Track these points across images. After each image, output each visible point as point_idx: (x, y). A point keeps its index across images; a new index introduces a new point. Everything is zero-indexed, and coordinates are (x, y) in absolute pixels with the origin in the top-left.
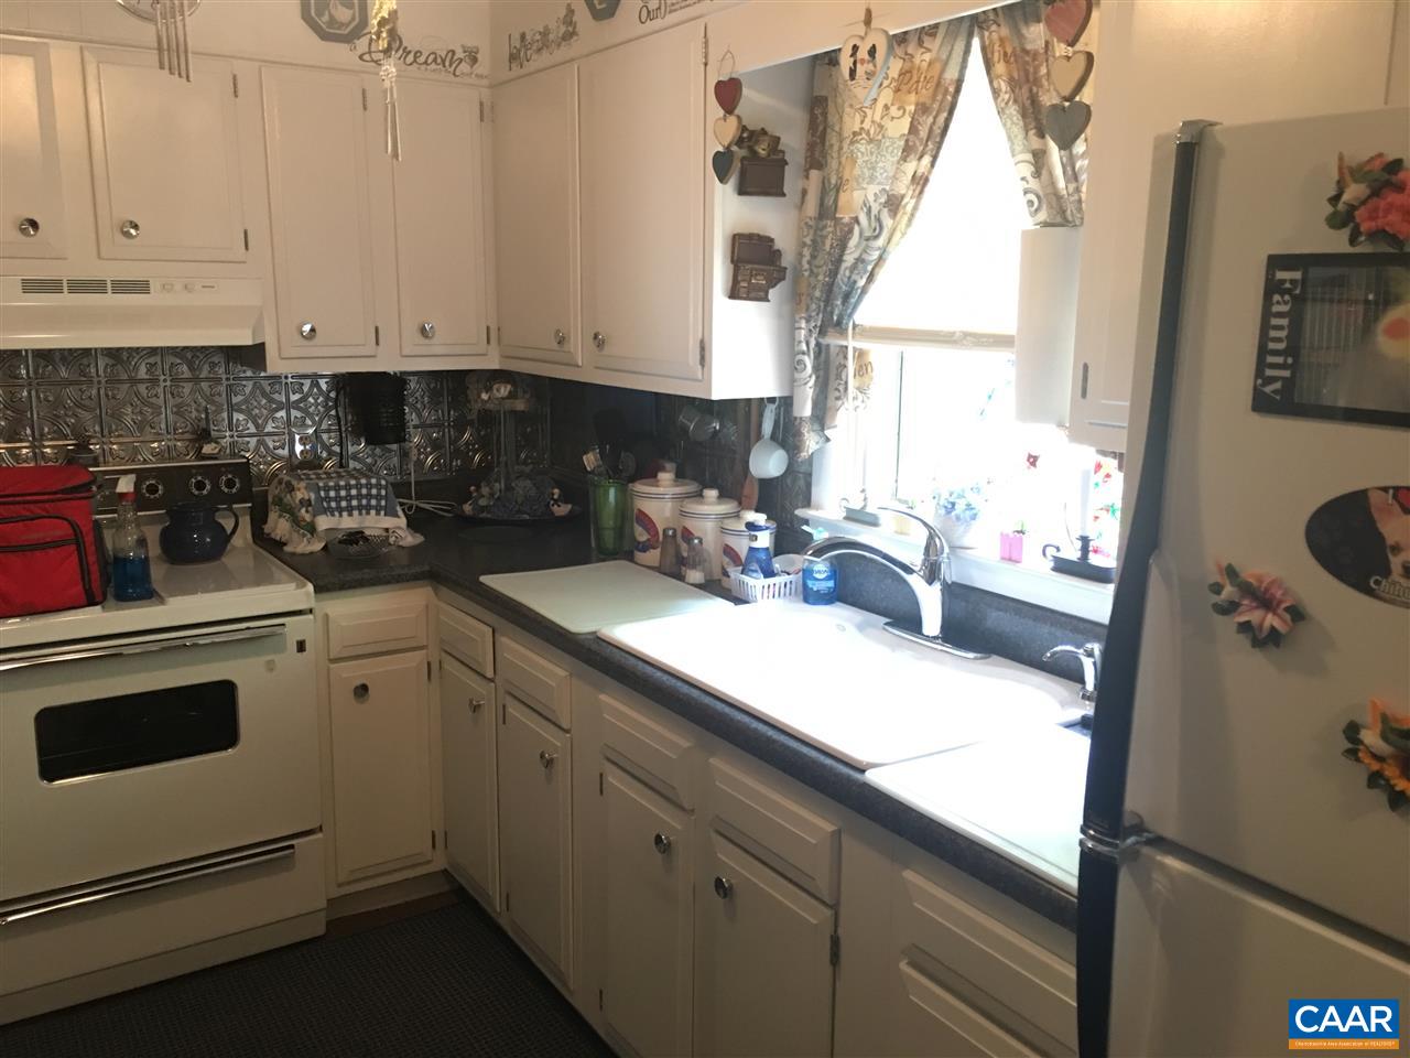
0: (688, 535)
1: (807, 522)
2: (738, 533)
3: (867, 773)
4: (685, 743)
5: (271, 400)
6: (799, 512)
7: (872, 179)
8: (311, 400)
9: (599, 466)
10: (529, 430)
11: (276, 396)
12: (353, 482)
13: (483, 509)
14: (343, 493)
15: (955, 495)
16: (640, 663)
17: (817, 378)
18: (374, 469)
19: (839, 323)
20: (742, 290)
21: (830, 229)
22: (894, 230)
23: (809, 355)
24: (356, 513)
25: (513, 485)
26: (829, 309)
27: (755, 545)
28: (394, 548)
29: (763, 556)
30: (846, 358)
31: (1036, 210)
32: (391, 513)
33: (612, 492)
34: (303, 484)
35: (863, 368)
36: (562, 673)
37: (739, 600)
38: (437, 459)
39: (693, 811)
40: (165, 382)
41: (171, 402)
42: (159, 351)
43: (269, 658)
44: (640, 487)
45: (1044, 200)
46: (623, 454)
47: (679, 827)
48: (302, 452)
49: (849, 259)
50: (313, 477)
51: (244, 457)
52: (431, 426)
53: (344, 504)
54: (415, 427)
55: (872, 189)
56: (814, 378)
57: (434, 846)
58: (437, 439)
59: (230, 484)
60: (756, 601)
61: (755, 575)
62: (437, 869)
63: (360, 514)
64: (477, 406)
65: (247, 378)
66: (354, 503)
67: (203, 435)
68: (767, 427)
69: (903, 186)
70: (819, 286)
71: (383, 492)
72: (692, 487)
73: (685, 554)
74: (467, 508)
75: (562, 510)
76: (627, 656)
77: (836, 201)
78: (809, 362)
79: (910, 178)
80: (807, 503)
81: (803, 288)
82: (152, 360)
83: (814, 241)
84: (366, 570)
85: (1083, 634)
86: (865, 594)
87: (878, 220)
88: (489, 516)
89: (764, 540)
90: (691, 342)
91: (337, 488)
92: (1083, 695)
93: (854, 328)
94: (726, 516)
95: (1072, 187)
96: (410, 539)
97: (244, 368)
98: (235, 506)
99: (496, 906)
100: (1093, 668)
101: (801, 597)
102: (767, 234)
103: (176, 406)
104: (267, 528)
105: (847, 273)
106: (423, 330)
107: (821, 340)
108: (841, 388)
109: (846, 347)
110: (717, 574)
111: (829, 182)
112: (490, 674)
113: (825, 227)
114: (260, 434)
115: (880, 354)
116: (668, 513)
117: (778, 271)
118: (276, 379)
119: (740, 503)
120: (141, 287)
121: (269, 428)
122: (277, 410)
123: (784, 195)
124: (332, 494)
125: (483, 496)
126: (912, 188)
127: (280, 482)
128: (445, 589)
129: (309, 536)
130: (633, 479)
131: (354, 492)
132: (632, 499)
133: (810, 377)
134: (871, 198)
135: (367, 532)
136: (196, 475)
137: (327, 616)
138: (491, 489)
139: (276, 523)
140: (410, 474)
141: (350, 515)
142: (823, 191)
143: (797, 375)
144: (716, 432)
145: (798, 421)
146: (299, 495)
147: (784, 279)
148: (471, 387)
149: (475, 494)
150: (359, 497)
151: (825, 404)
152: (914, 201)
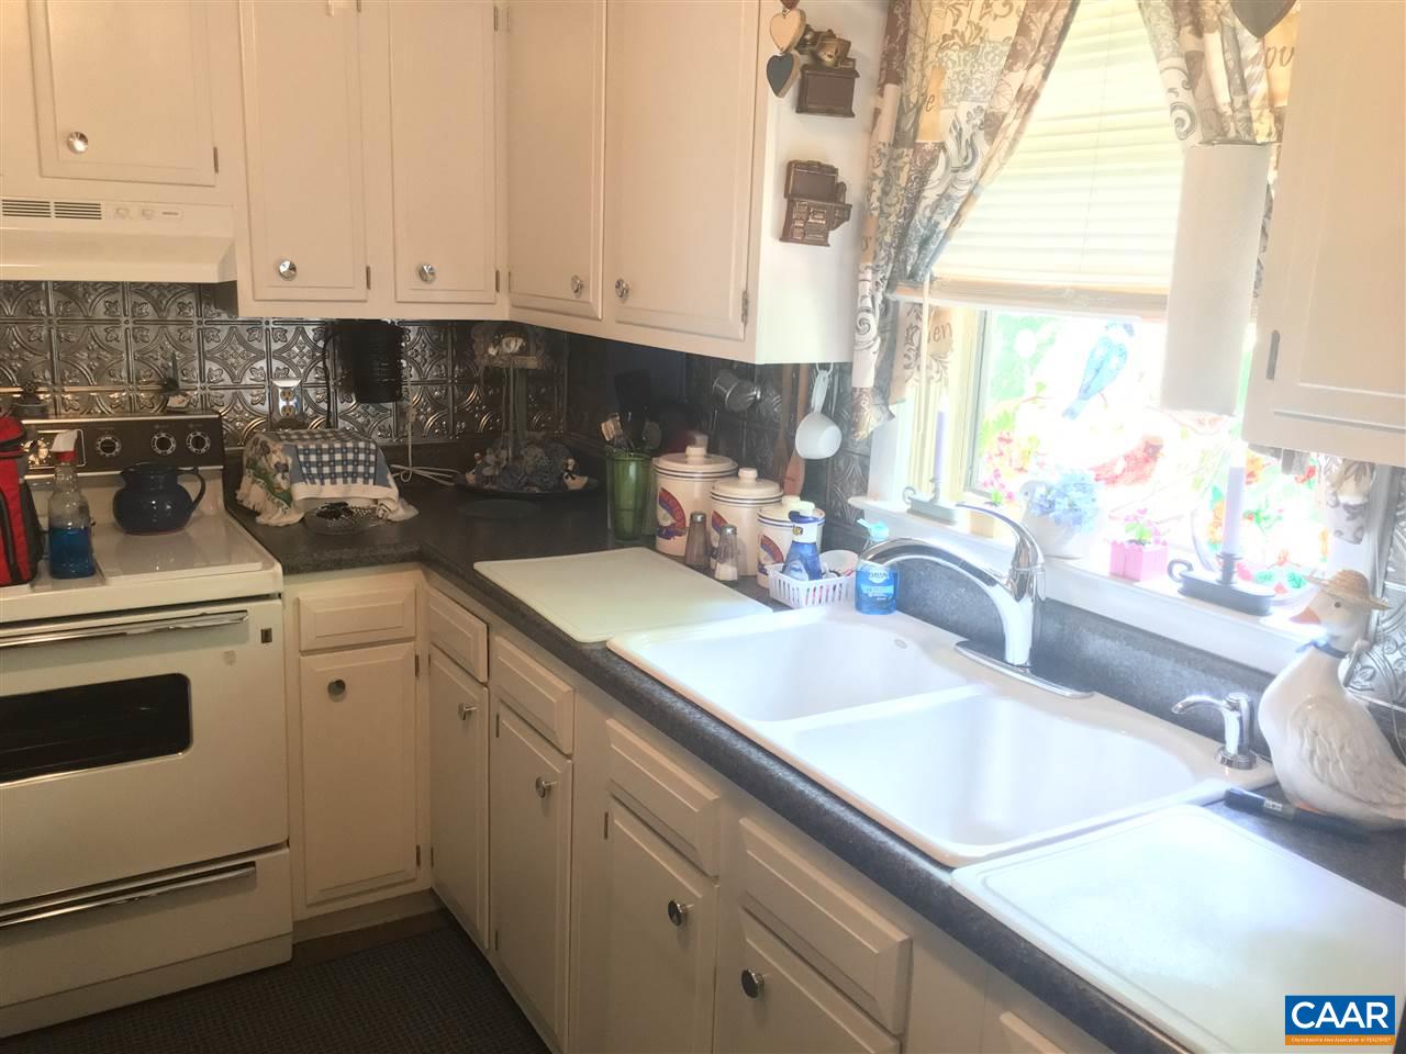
0: (719, 523)
1: (861, 514)
2: (778, 523)
3: (955, 872)
4: (711, 796)
5: (249, 348)
6: (854, 501)
7: (965, 94)
8: (295, 349)
9: (619, 437)
10: (543, 390)
11: (255, 344)
12: (337, 445)
13: (488, 479)
14: (326, 458)
15: (1054, 492)
16: (657, 688)
17: (883, 341)
18: (366, 430)
19: (913, 276)
20: (797, 231)
21: (906, 159)
22: (990, 159)
23: (874, 314)
24: (339, 481)
25: (522, 453)
26: (901, 257)
27: (800, 539)
28: (381, 522)
29: (808, 552)
30: (919, 318)
31: (1188, 132)
32: (380, 481)
33: (632, 469)
34: (280, 446)
35: (941, 331)
36: (564, 687)
37: (778, 605)
38: (439, 421)
39: (717, 877)
40: (127, 323)
41: (133, 347)
42: (120, 288)
43: (228, 649)
44: (665, 463)
45: (1198, 119)
46: (647, 423)
47: (699, 896)
48: (284, 408)
49: (930, 195)
50: (295, 437)
51: (217, 413)
52: (432, 383)
53: (326, 470)
54: (415, 384)
55: (965, 107)
56: (879, 341)
57: (418, 862)
58: (438, 398)
59: (198, 442)
60: (799, 608)
61: (797, 575)
62: (420, 889)
63: (345, 482)
64: (485, 362)
65: (222, 322)
66: (339, 469)
67: (170, 386)
68: (818, 399)
69: (1005, 104)
70: (891, 228)
71: (372, 458)
72: (725, 465)
73: (716, 545)
74: (470, 477)
75: (576, 483)
76: (642, 676)
77: (916, 123)
78: (873, 321)
79: (1015, 92)
80: (863, 490)
81: (871, 231)
82: (111, 298)
83: (886, 173)
84: (346, 550)
85: (1220, 677)
86: (930, 603)
87: (971, 145)
88: (494, 487)
89: (811, 534)
90: (732, 292)
91: (319, 452)
92: (1223, 759)
93: (931, 282)
94: (764, 502)
95: (1239, 101)
96: (400, 511)
97: (218, 311)
98: (200, 468)
99: (485, 942)
100: (1238, 724)
101: (854, 603)
102: (830, 164)
103: (139, 351)
104: (240, 495)
105: (928, 213)
106: (421, 273)
107: (888, 295)
108: (912, 354)
109: (921, 305)
110: (752, 569)
111: (909, 102)
112: (483, 677)
113: (900, 157)
114: (236, 385)
115: (961, 315)
116: (697, 494)
117: (843, 209)
118: (254, 324)
119: (782, 486)
120: (90, 211)
121: (247, 380)
122: (256, 359)
123: (852, 115)
124: (313, 458)
125: (489, 465)
126: (1016, 105)
127: (255, 443)
128: (435, 574)
129: (285, 505)
130: (658, 452)
131: (338, 457)
132: (656, 476)
133: (875, 339)
134: (963, 118)
135: (351, 504)
136: (159, 431)
137: (298, 602)
138: (497, 457)
139: (249, 489)
140: (407, 436)
141: (334, 483)
142: (901, 112)
143: (857, 336)
144: (756, 402)
145: (858, 393)
146: (275, 459)
147: (848, 219)
148: (477, 340)
149: (479, 462)
150: (344, 462)
151: (891, 374)
152: (1017, 123)
